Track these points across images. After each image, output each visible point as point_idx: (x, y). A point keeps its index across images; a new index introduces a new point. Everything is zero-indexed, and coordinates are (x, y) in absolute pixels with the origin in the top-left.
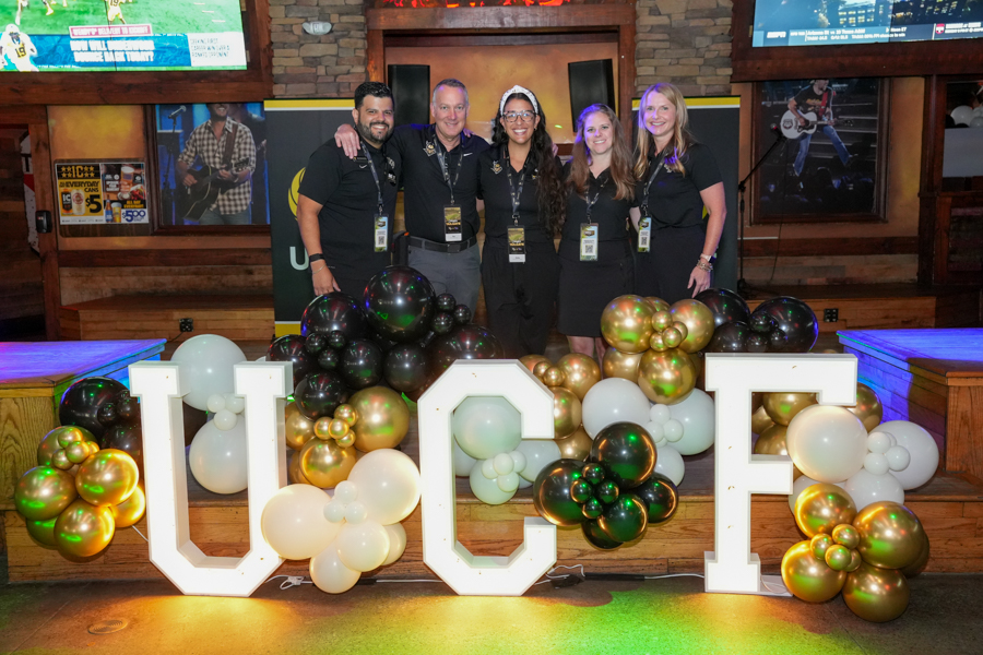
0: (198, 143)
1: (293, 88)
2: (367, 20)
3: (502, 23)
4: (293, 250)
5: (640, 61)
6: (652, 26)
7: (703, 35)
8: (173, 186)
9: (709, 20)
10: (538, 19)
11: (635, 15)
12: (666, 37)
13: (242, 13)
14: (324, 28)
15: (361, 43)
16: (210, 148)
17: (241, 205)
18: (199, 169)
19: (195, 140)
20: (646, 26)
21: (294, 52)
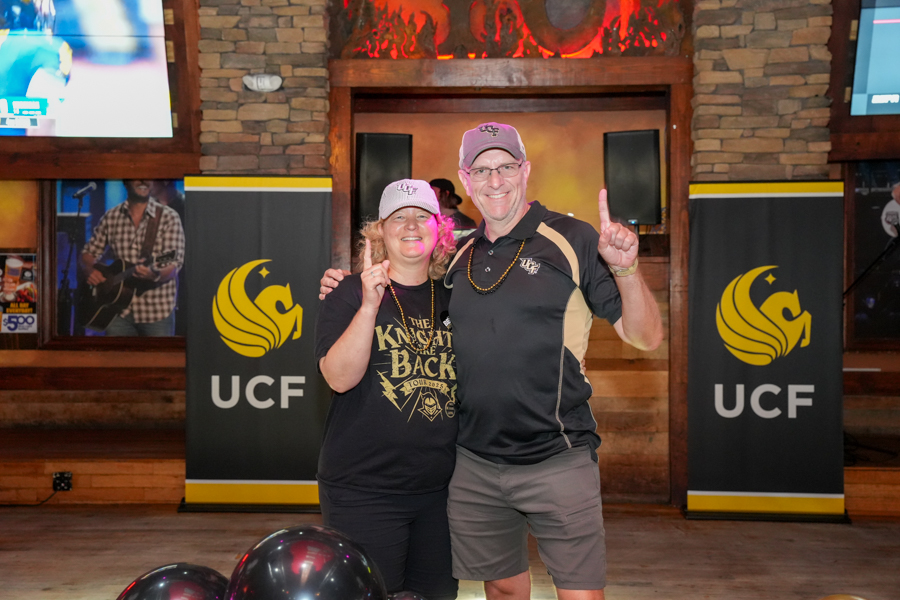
0: (110, 230)
1: (226, 161)
2: (331, 75)
3: (510, 80)
4: (215, 380)
5: (700, 132)
6: (717, 85)
7: (789, 98)
8: (73, 284)
9: (797, 77)
10: (559, 76)
11: (691, 72)
12: (736, 99)
13: (169, 65)
14: (271, 83)
15: (322, 105)
16: (126, 236)
17: (163, 311)
18: (109, 263)
19: (106, 227)
20: (708, 85)
21: (231, 114)
